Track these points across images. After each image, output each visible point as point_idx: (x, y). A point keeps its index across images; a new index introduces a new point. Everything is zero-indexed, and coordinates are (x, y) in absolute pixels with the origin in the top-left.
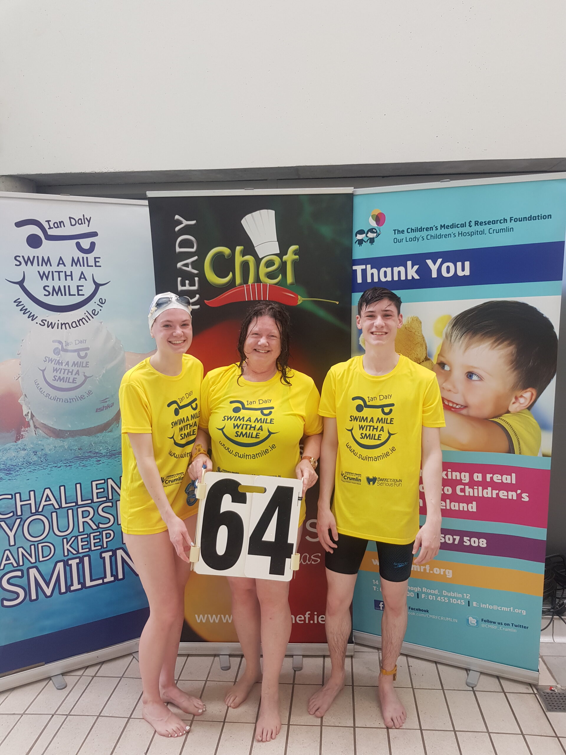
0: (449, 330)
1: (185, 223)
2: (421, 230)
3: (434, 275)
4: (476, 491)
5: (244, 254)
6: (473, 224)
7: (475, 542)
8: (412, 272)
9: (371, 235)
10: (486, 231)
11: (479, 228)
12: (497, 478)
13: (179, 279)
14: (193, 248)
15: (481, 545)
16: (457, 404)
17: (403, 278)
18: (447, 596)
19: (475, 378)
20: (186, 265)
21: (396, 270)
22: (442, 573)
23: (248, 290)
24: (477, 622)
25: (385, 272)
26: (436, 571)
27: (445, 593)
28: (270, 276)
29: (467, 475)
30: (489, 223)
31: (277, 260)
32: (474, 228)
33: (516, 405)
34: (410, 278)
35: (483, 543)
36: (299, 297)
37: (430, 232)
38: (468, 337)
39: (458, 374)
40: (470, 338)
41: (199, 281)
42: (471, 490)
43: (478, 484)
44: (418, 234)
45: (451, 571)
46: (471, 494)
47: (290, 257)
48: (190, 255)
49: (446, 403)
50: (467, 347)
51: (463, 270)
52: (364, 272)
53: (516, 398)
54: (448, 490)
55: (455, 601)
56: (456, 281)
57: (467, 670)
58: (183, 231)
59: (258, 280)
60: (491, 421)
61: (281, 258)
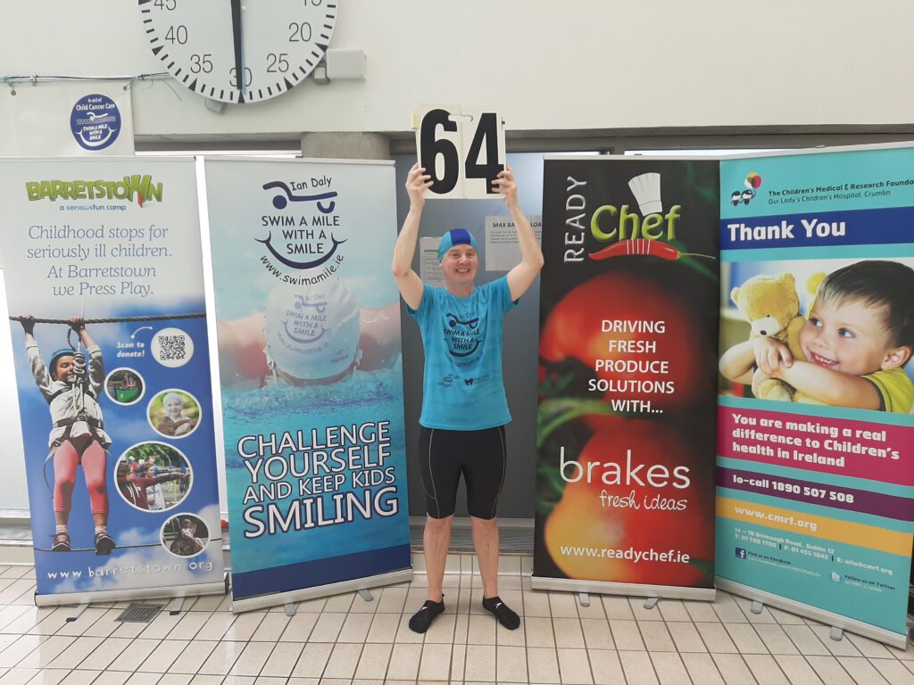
0: (823, 287)
1: (577, 183)
2: (797, 192)
3: (809, 234)
4: (845, 446)
5: (628, 212)
6: (849, 187)
7: (841, 497)
8: (786, 231)
9: (745, 196)
10: (863, 194)
11: (856, 191)
12: (867, 435)
13: (567, 234)
14: (581, 205)
15: (848, 501)
16: (829, 360)
17: (777, 236)
18: (810, 550)
19: (847, 334)
20: (575, 222)
21: (770, 229)
22: (806, 526)
23: (630, 245)
24: (841, 578)
25: (759, 232)
26: (800, 523)
27: (808, 546)
28: (652, 232)
29: (836, 430)
30: (865, 186)
31: (660, 218)
32: (850, 191)
33: (889, 363)
34: (784, 237)
35: (850, 499)
36: (679, 252)
37: (806, 194)
38: (841, 296)
39: (831, 331)
41: (585, 236)
42: (840, 445)
43: (847, 439)
44: (794, 196)
45: (815, 525)
46: (840, 450)
47: (671, 215)
48: (578, 212)
50: (840, 305)
51: (838, 230)
52: (738, 231)
53: (889, 356)
54: (816, 444)
55: (818, 555)
56: (831, 241)
57: (831, 626)
58: (574, 191)
59: (640, 235)
60: (863, 378)
61: (664, 217)
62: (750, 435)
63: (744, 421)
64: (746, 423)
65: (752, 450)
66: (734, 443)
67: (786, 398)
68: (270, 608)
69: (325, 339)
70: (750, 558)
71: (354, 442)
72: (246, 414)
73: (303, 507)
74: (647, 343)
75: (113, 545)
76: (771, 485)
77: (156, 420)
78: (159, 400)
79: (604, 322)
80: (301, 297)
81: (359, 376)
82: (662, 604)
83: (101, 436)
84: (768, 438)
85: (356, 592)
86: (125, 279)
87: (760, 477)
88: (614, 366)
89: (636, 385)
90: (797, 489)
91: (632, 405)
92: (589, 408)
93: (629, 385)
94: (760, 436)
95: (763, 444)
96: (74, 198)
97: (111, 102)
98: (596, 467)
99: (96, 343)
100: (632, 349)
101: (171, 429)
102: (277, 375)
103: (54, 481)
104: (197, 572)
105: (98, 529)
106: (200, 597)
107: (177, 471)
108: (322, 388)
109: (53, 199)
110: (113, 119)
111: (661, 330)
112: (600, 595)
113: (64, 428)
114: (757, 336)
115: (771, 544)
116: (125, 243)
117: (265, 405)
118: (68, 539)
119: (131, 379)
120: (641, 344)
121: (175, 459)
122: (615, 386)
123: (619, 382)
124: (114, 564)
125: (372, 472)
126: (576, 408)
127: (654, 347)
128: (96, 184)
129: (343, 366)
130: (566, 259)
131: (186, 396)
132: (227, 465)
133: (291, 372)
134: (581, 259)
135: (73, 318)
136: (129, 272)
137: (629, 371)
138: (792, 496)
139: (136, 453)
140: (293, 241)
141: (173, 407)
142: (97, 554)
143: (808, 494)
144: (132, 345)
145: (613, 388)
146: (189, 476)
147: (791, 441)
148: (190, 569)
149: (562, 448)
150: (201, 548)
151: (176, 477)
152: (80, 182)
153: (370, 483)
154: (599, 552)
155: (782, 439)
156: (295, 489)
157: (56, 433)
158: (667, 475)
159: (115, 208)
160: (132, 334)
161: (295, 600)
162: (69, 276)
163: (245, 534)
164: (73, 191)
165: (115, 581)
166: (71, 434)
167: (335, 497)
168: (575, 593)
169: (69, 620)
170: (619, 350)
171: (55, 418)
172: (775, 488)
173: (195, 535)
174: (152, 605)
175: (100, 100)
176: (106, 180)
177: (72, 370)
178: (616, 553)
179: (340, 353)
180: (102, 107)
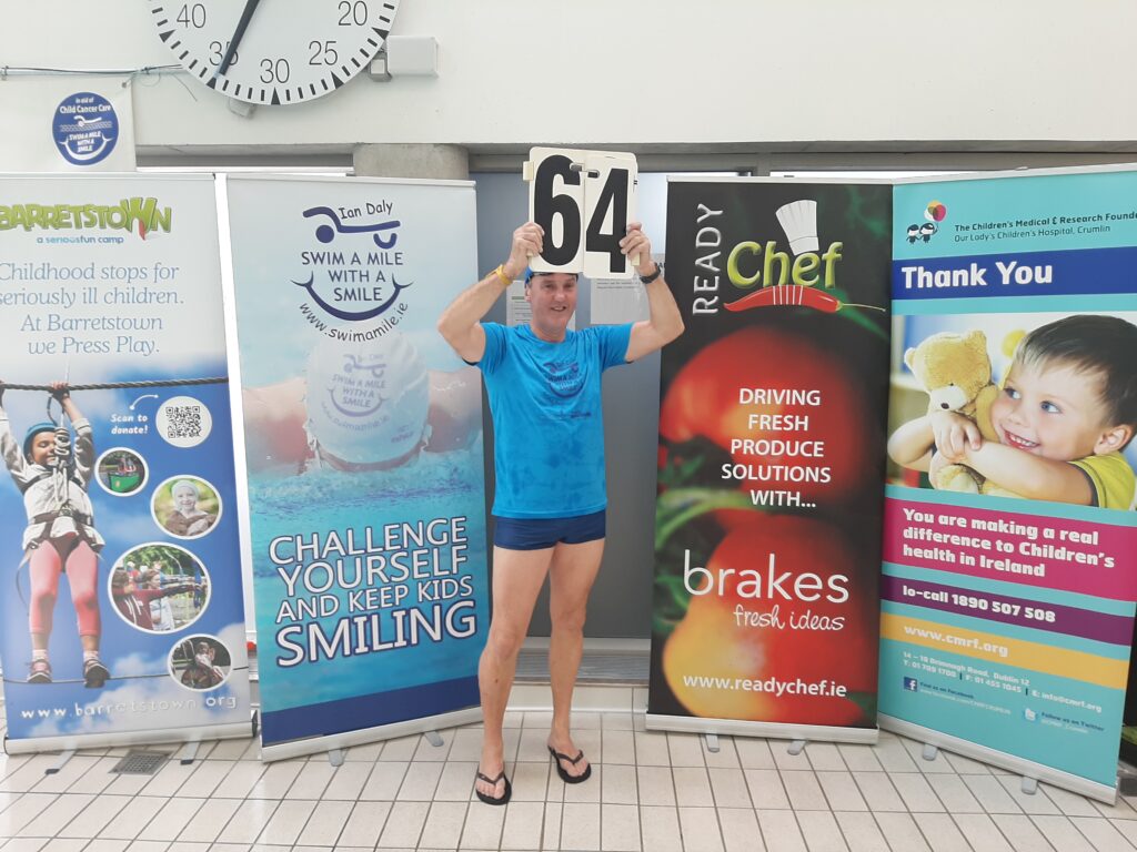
0: (1021, 349)
1: (710, 213)
2: (991, 226)
3: (1006, 281)
4: (1045, 550)
5: (776, 250)
6: (1058, 221)
7: (1039, 615)
8: (977, 276)
9: (925, 231)
10: (1075, 230)
11: (1066, 226)
12: (1074, 536)
13: (697, 278)
14: (715, 241)
15: (1048, 620)
16: (1027, 441)
17: (965, 283)
18: (998, 680)
19: (1052, 409)
20: (706, 262)
21: (956, 273)
22: (994, 650)
23: (777, 292)
24: (1037, 716)
25: (942, 277)
26: (987, 647)
27: (996, 675)
28: (805, 276)
29: (1035, 529)
30: (1078, 220)
31: (815, 258)
32: (1059, 226)
33: (1104, 445)
34: (974, 283)
35: (1050, 617)
36: (839, 302)
37: (999, 230)
38: (1044, 359)
39: (1031, 404)
40: (1049, 359)
41: (720, 281)
42: (1039, 549)
43: (1049, 542)
44: (987, 231)
45: (1006, 649)
46: (1039, 555)
47: (831, 255)
48: (713, 250)
49: (1013, 439)
51: (1043, 275)
52: (915, 275)
53: (1105, 437)
54: (1009, 548)
55: (1008, 687)
56: (1034, 289)
57: (1022, 776)
58: (706, 223)
59: (790, 281)
60: (1070, 465)
61: (820, 257)
62: (925, 536)
63: (919, 517)
64: (920, 520)
65: (928, 554)
66: (905, 546)
67: (972, 488)
68: (310, 755)
69: (383, 412)
70: (922, 690)
71: (420, 543)
72: (279, 507)
73: (353, 627)
74: (797, 417)
75: (106, 676)
76: (951, 599)
77: (162, 515)
78: (167, 489)
79: (742, 391)
80: (352, 357)
81: (428, 460)
82: (811, 749)
83: (90, 536)
84: (949, 539)
85: (422, 734)
86: (122, 333)
87: (936, 588)
88: (754, 448)
89: (782, 472)
90: (983, 605)
91: (776, 497)
92: (721, 500)
93: (774, 471)
94: (938, 537)
95: (942, 546)
96: (56, 227)
97: (105, 102)
98: (730, 575)
99: (84, 415)
100: (778, 425)
101: (183, 527)
102: (321, 458)
103: (30, 593)
104: (216, 710)
105: (88, 655)
106: (219, 741)
107: (190, 581)
108: (379, 475)
109: (28, 229)
110: (108, 125)
111: (815, 401)
112: (732, 737)
113: (42, 526)
114: (937, 411)
115: (949, 673)
116: (122, 285)
117: (304, 496)
118: (49, 667)
119: (130, 462)
120: (789, 420)
121: (187, 565)
122: (755, 473)
123: (761, 467)
124: (107, 700)
125: (444, 581)
126: (706, 500)
127: (806, 423)
128: (85, 209)
129: (407, 446)
130: (695, 311)
131: (202, 484)
132: (255, 574)
133: (339, 454)
134: (715, 311)
135: (54, 382)
136: (127, 324)
137: (773, 453)
138: (976, 613)
139: (137, 557)
140: (344, 285)
141: (185, 499)
142: (87, 686)
143: (997, 610)
144: (131, 418)
145: (753, 475)
146: (205, 587)
147: (977, 543)
148: (206, 706)
149: (687, 552)
150: (221, 679)
151: (189, 589)
152: (64, 207)
153: (440, 595)
154: (733, 683)
155: (966, 541)
156: (344, 602)
157: (33, 531)
158: (819, 586)
159: (109, 240)
160: (131, 404)
161: (343, 745)
162: (50, 329)
163: (278, 662)
164: (55, 218)
165: (109, 721)
166: (52, 533)
167: (395, 614)
168: (701, 735)
169: (50, 772)
170: (762, 428)
171: (31, 513)
172: (956, 602)
173: (214, 663)
174: (158, 752)
175: (91, 100)
176: (97, 204)
177: (52, 451)
178: (753, 684)
179: (402, 429)
180: (94, 109)
